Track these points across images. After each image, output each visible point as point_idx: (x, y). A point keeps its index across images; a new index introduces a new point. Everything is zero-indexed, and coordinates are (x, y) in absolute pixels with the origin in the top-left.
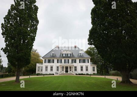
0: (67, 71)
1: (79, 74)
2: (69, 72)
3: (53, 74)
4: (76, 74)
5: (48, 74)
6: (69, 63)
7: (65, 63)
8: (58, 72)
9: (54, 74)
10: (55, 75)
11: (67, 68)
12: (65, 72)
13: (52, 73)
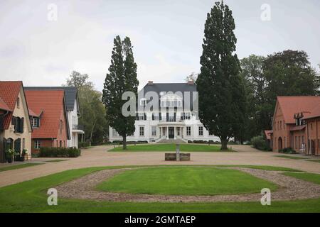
0: (171, 136)
1: (195, 142)
2: (175, 138)
3: (146, 142)
4: (189, 142)
5: (137, 141)
6: (175, 121)
7: (167, 120)
8: (155, 138)
9: (148, 141)
10: (150, 143)
11: (171, 129)
12: (168, 138)
13: (142, 139)
